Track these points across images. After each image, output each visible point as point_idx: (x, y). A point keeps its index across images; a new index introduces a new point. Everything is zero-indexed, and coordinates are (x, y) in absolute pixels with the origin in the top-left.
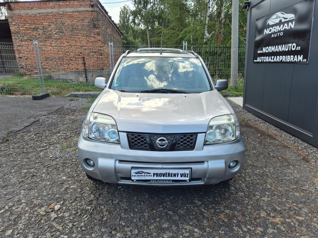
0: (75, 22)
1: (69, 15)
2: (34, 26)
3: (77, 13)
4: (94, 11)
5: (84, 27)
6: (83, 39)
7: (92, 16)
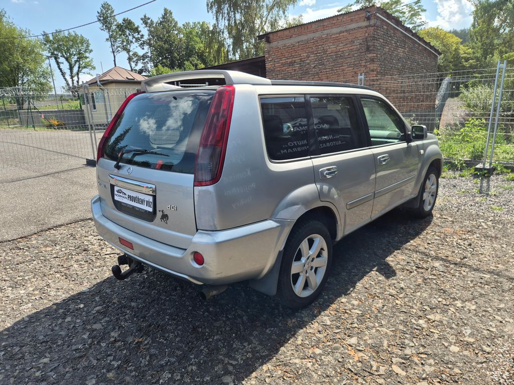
0: (341, 47)
1: (334, 39)
2: (290, 60)
3: (345, 34)
4: (370, 26)
5: (353, 53)
6: (348, 71)
7: (367, 35)
